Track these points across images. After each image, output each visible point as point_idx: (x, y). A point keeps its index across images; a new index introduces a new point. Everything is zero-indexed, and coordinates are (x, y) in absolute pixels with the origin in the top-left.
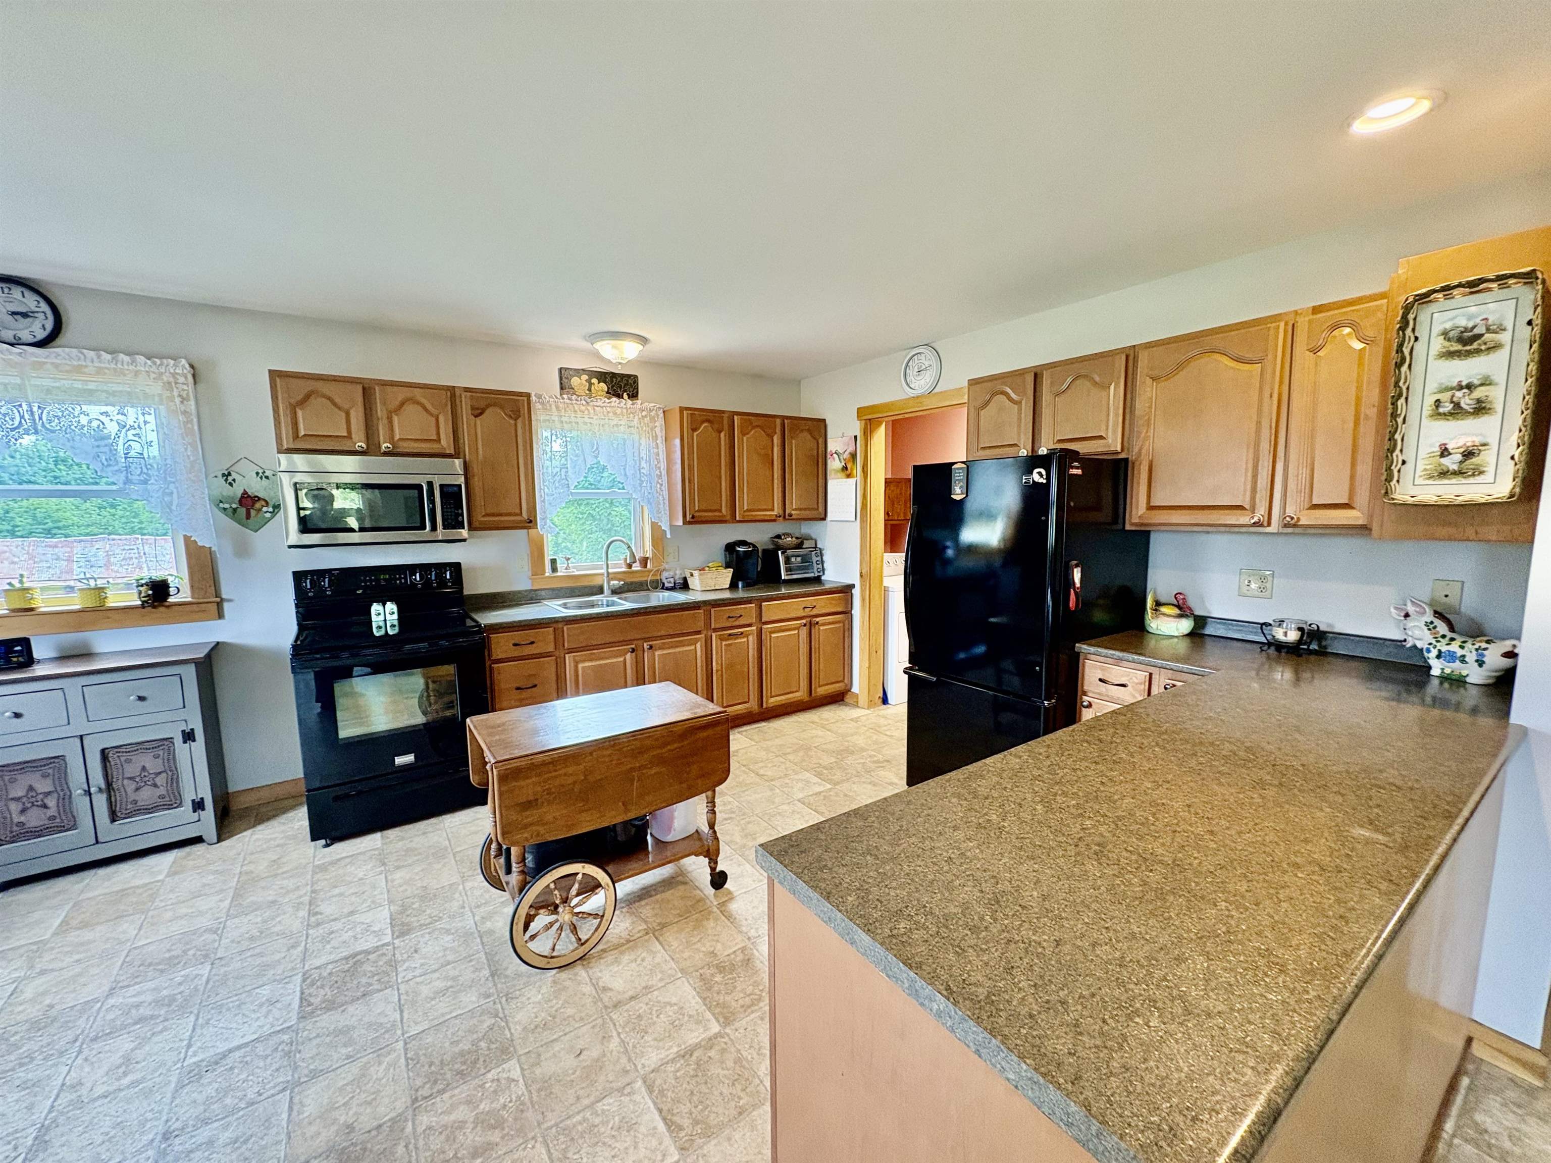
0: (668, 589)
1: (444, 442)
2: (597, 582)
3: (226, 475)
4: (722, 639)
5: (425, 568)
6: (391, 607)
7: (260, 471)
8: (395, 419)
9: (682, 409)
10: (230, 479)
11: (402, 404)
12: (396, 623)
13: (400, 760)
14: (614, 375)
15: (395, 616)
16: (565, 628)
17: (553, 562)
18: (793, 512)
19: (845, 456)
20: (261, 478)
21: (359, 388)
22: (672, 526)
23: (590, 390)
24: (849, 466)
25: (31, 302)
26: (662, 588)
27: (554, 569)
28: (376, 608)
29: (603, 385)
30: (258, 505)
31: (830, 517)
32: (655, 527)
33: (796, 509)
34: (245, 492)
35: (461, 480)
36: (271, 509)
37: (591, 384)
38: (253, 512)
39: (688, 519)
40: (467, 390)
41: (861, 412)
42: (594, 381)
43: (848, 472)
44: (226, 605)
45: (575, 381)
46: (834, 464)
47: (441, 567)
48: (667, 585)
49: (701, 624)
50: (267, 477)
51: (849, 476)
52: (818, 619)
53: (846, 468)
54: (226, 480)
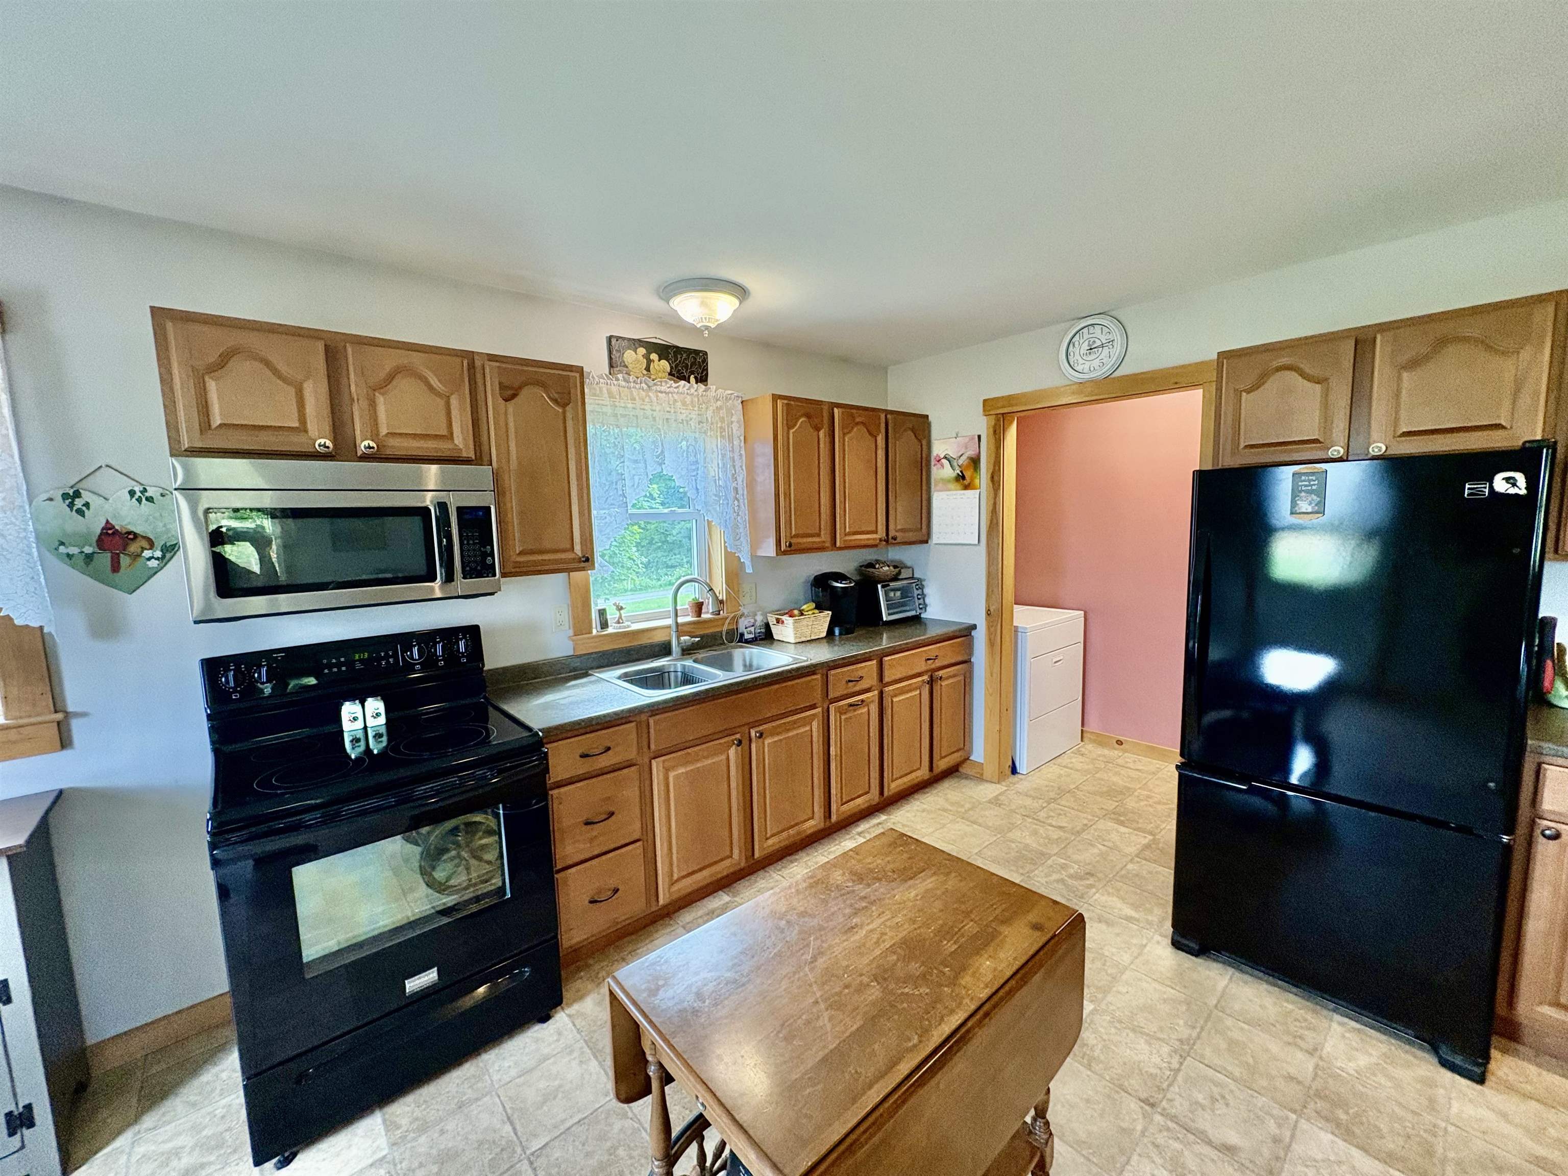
0: (747, 642)
1: (458, 440)
2: (659, 638)
3: (72, 497)
4: (841, 711)
5: (427, 638)
6: (375, 705)
7: (138, 489)
8: (380, 400)
9: (775, 398)
10: (79, 503)
11: (391, 378)
12: (383, 730)
13: (413, 985)
14: (678, 350)
15: (382, 720)
16: (651, 721)
17: (602, 613)
18: (897, 534)
19: (961, 462)
20: (139, 500)
21: (320, 346)
22: (754, 558)
23: (648, 369)
24: (967, 474)
26: (740, 641)
27: (604, 625)
28: (349, 709)
29: (664, 362)
30: (133, 548)
31: (936, 538)
32: (730, 558)
33: (902, 530)
34: (108, 526)
35: (490, 500)
36: (158, 554)
37: (649, 361)
38: (124, 560)
39: (783, 548)
40: (492, 358)
41: (988, 405)
42: (654, 356)
43: (966, 482)
44: (76, 725)
45: (629, 356)
46: (943, 472)
47: (449, 634)
48: (747, 636)
49: (818, 694)
50: (150, 499)
51: (966, 487)
52: (941, 673)
53: (963, 477)
54: (71, 505)
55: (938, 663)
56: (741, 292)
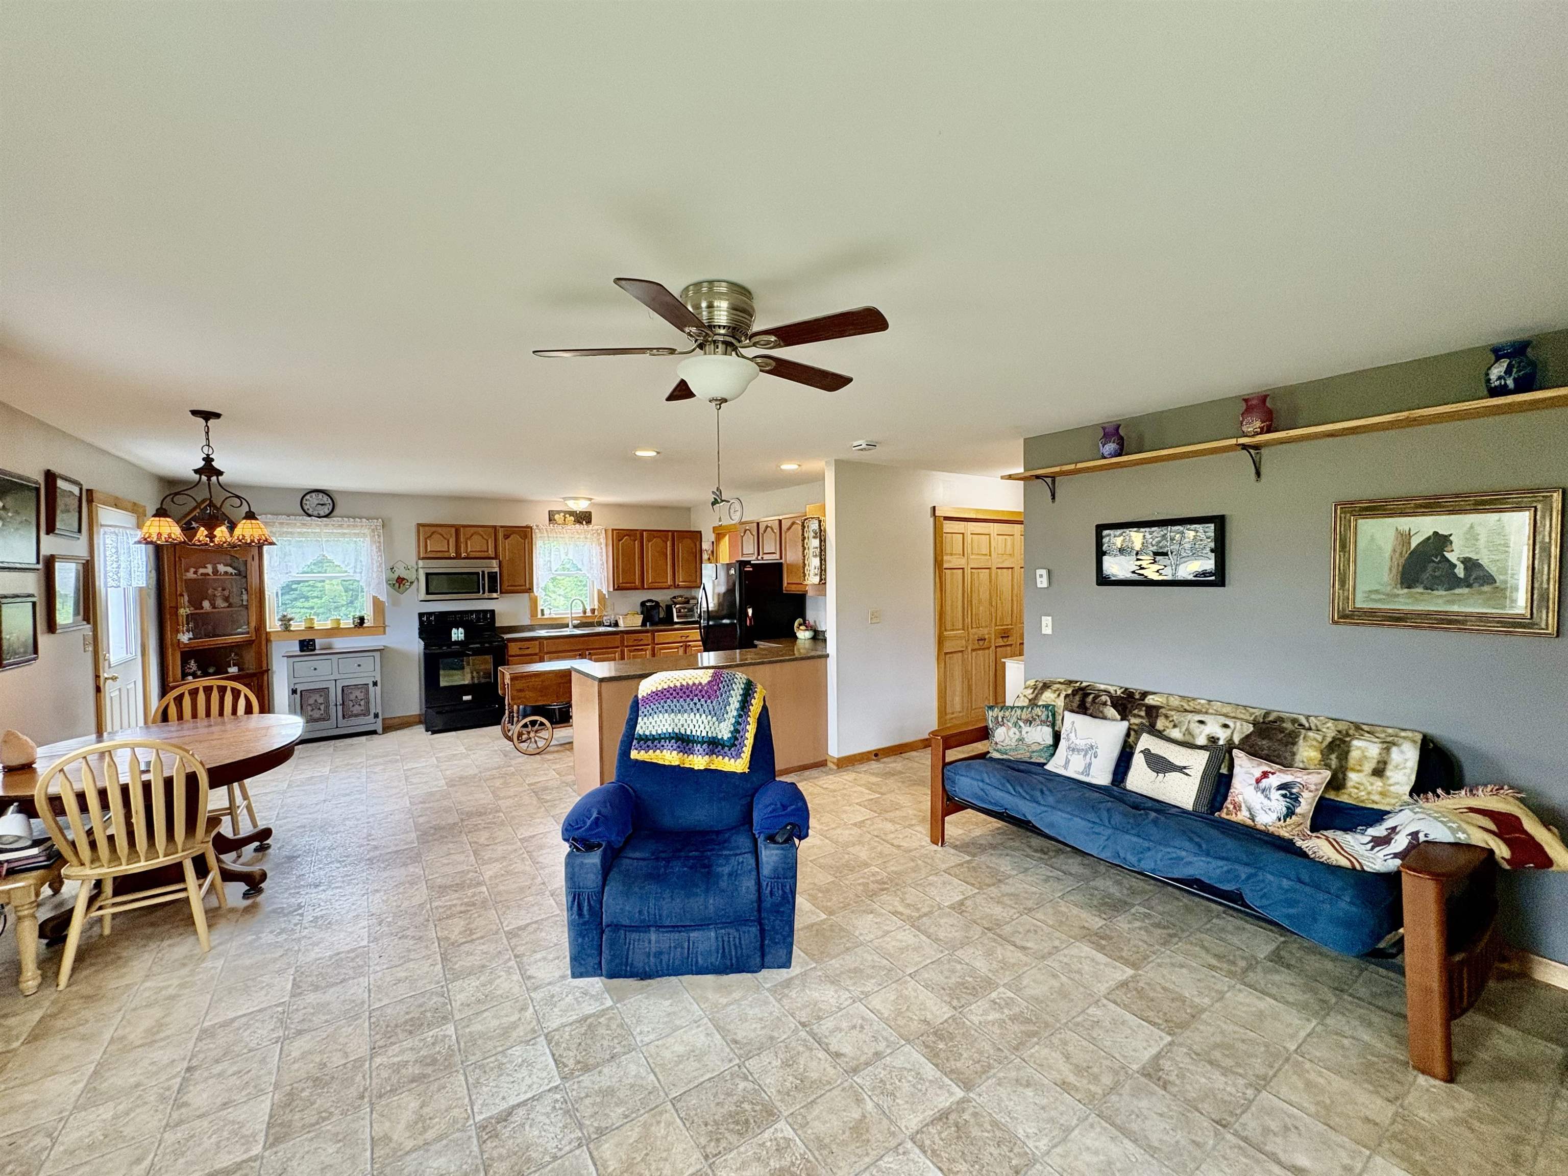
0: (606, 626)
1: (490, 552)
2: (566, 623)
3: (392, 569)
4: (631, 651)
5: (478, 612)
6: (461, 630)
7: (406, 566)
8: (469, 542)
9: (613, 530)
10: (394, 570)
11: (472, 535)
12: (463, 638)
13: (465, 698)
14: (577, 513)
15: (463, 635)
16: (546, 640)
17: (542, 611)
18: (680, 584)
19: (709, 551)
20: (406, 569)
21: (454, 529)
22: (608, 591)
23: (564, 520)
24: (711, 558)
25: (326, 499)
26: (602, 625)
27: (543, 616)
28: (454, 631)
29: (571, 518)
30: (404, 582)
32: (598, 592)
33: (682, 582)
34: (399, 576)
35: (497, 570)
36: (409, 584)
37: (565, 518)
38: (402, 585)
39: (616, 587)
40: (502, 527)
41: (715, 529)
42: (567, 516)
43: (711, 560)
44: (387, 628)
45: (557, 517)
46: (705, 556)
47: (485, 612)
48: (605, 623)
49: (618, 643)
50: (409, 569)
51: (711, 562)
54: (391, 571)
55: (688, 639)
56: (590, 499)
